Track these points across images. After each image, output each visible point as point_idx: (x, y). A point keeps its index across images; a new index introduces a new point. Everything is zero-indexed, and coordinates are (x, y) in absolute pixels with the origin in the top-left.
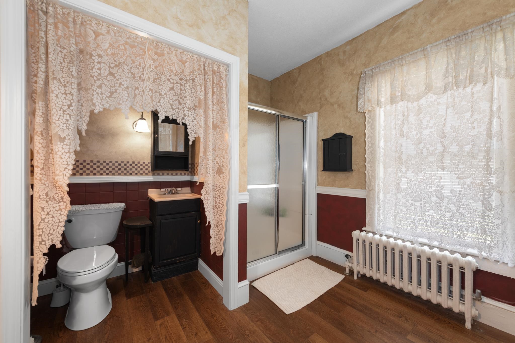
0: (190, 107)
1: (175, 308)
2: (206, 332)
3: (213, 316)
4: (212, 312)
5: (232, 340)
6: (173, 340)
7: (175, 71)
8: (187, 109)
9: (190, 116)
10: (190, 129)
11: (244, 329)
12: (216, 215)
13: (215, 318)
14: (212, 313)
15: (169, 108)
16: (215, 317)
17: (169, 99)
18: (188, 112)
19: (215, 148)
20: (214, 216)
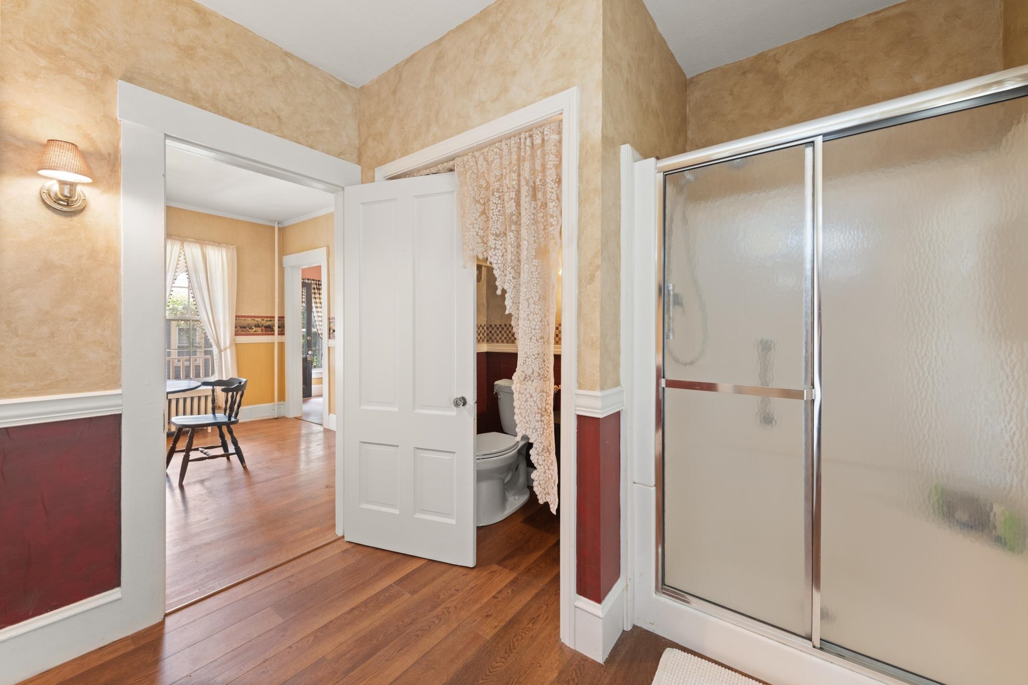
0: (498, 232)
1: (529, 569)
2: (496, 627)
3: (533, 621)
4: (542, 616)
5: (492, 670)
6: (471, 596)
7: (486, 184)
8: (493, 238)
9: (498, 247)
10: (498, 270)
11: (521, 680)
12: (546, 427)
13: (530, 625)
14: (539, 616)
15: (478, 243)
16: (533, 624)
17: (477, 230)
18: (494, 242)
19: (545, 294)
20: (544, 429)
